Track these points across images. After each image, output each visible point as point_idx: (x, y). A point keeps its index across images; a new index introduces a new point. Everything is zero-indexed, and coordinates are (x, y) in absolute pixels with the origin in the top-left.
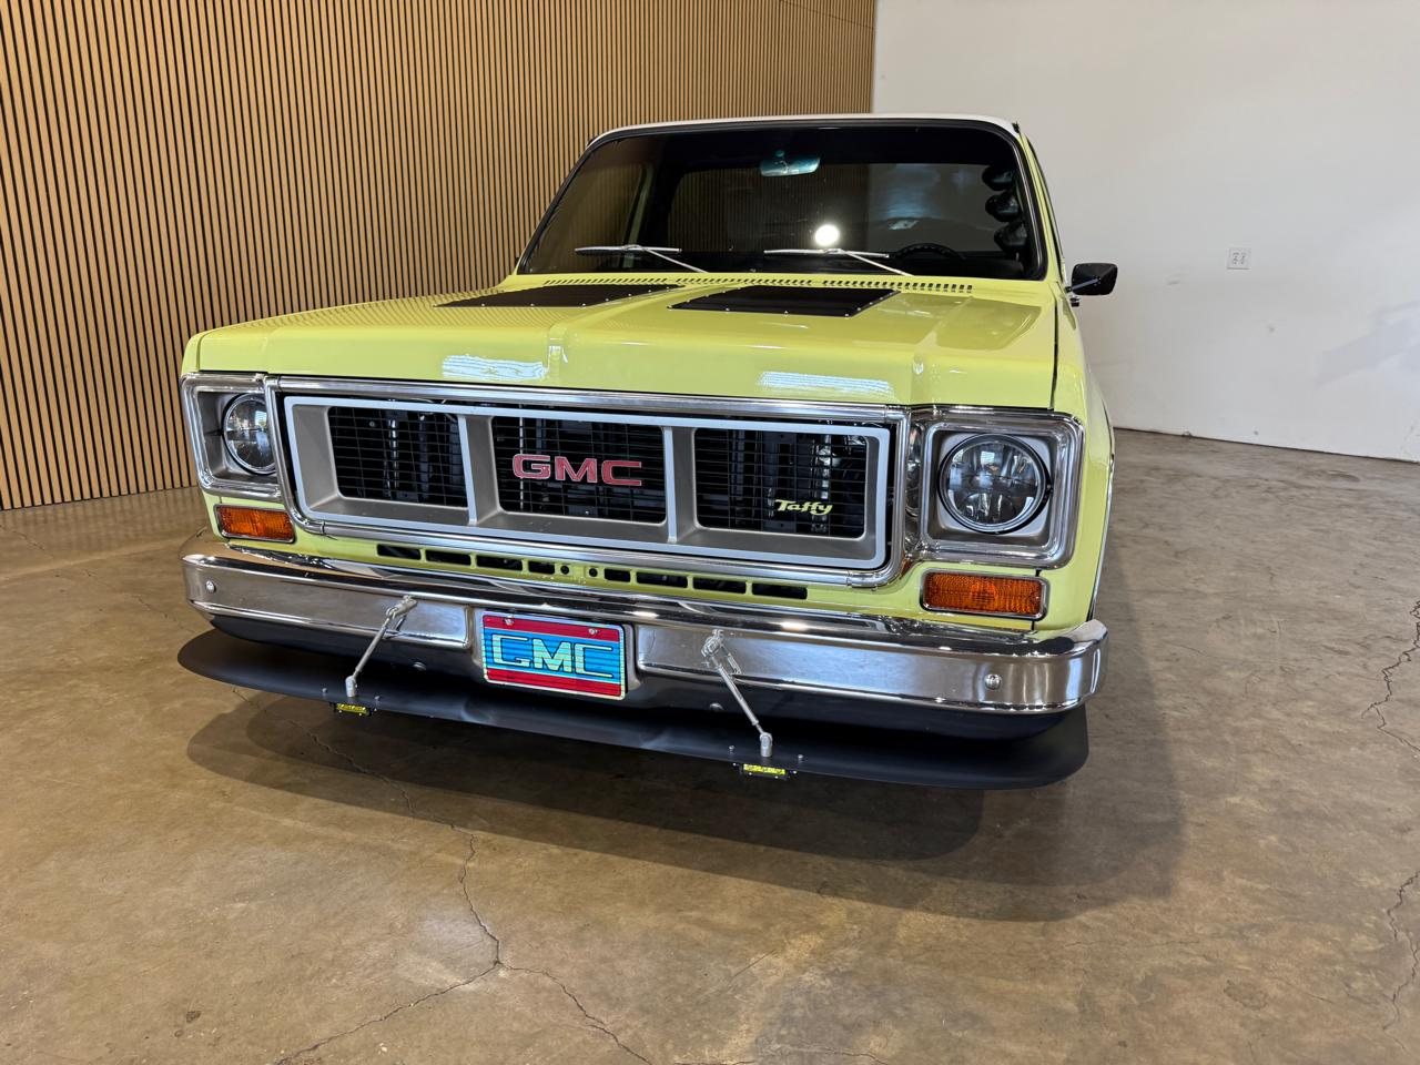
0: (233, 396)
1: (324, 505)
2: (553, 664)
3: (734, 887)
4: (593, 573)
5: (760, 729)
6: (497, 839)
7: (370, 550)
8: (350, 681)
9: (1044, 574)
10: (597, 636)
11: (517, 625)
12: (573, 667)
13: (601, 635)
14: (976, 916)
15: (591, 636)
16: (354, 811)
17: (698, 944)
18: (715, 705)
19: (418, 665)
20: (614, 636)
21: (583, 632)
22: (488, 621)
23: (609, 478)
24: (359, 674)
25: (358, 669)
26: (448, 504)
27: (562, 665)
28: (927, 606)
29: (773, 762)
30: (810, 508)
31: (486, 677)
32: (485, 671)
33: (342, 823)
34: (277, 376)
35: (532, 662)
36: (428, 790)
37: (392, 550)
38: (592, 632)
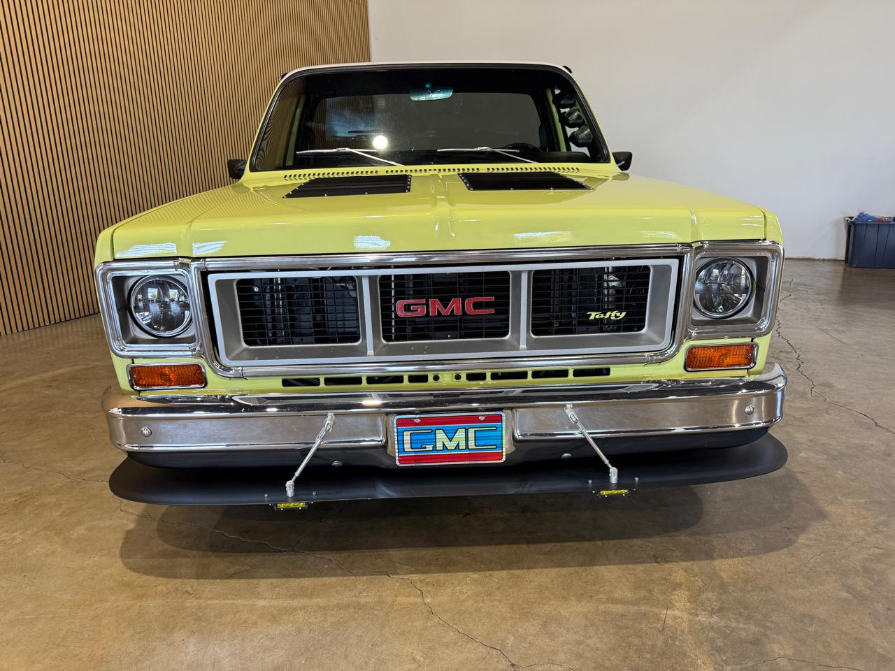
0: (137, 279)
1: (238, 354)
2: (451, 445)
3: (608, 573)
4: (458, 377)
5: (610, 466)
6: (430, 577)
7: (277, 383)
8: (290, 484)
9: (757, 340)
10: (485, 421)
11: (425, 422)
12: (467, 445)
13: (488, 419)
14: (749, 554)
15: (481, 422)
16: (305, 582)
17: (622, 616)
18: (566, 455)
19: (336, 463)
20: (499, 419)
21: (475, 420)
22: (400, 423)
23: (470, 310)
24: (297, 478)
25: (297, 473)
26: (340, 342)
27: (458, 445)
28: (690, 370)
29: (619, 485)
30: (610, 315)
31: (397, 463)
32: (397, 459)
33: (303, 593)
34: (198, 259)
35: (435, 447)
36: (345, 554)
37: (294, 382)
38: (482, 418)
